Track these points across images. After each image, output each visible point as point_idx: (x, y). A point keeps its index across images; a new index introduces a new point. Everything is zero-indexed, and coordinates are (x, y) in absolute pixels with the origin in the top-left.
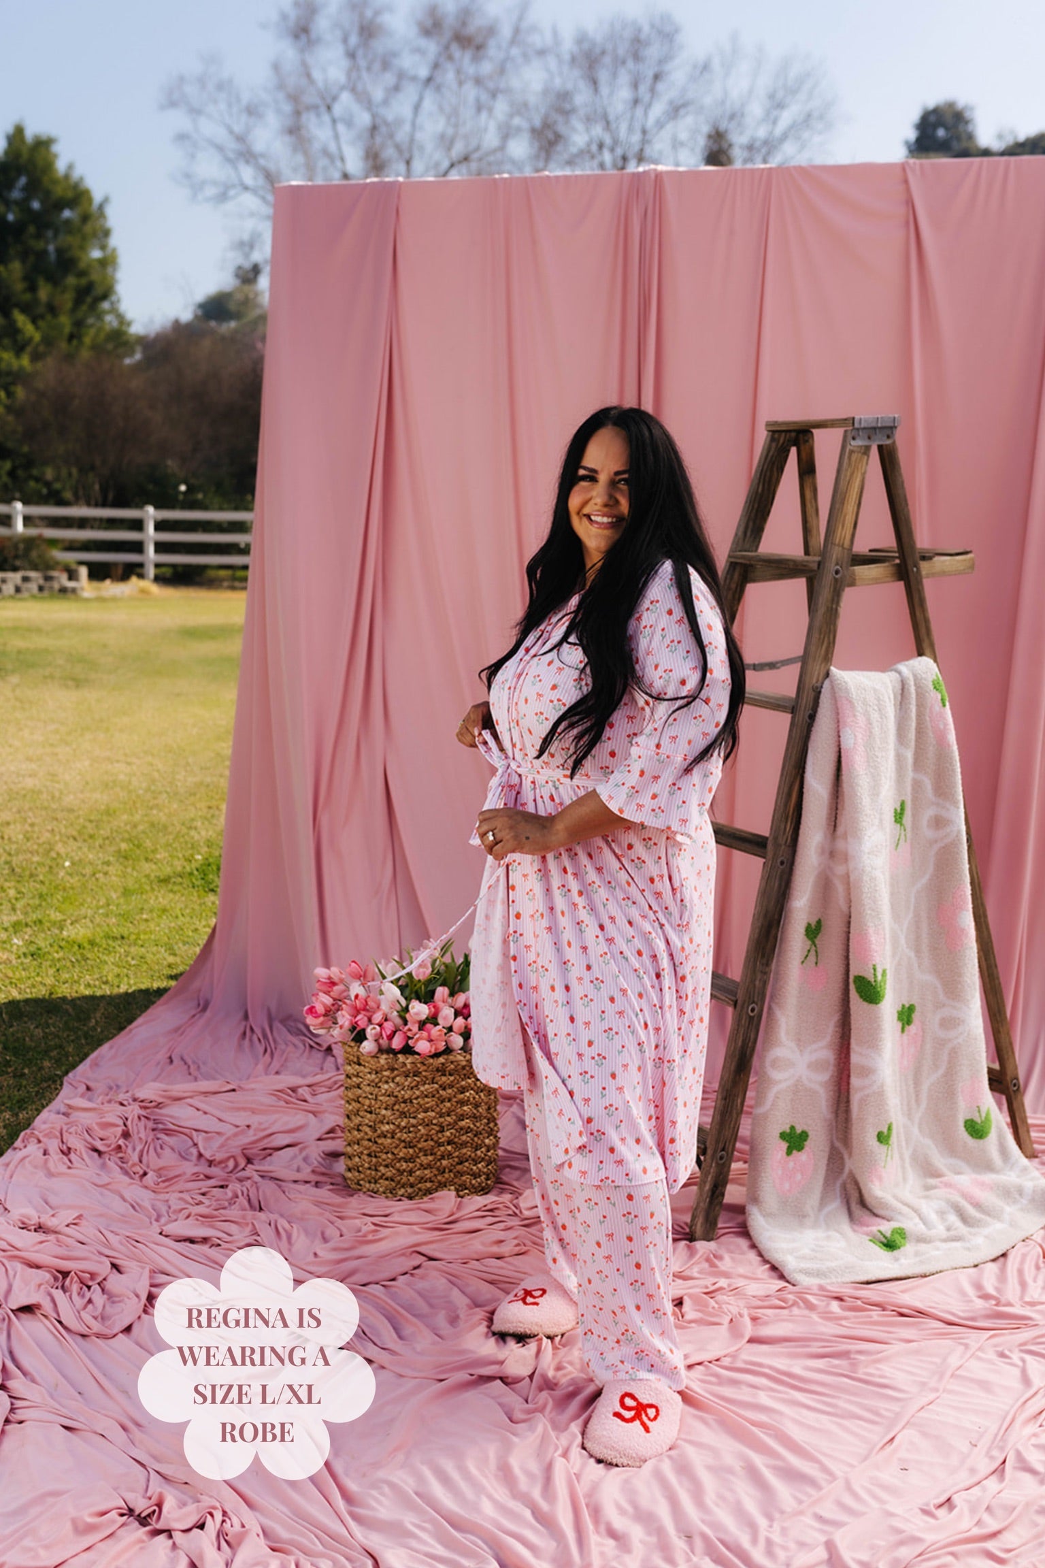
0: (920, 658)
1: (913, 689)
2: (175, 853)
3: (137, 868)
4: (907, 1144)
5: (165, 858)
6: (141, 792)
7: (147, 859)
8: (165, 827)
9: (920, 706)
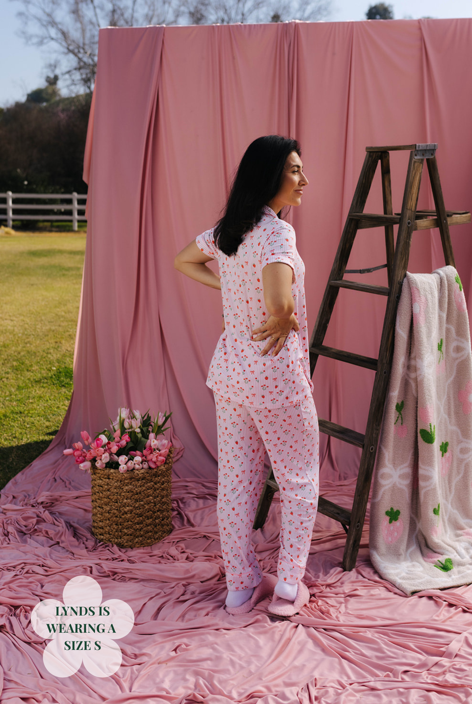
0: (448, 266)
1: (446, 282)
2: (42, 367)
3: (23, 375)
4: (446, 513)
5: (37, 369)
6: (20, 335)
7: (28, 370)
8: (35, 353)
9: (449, 290)
